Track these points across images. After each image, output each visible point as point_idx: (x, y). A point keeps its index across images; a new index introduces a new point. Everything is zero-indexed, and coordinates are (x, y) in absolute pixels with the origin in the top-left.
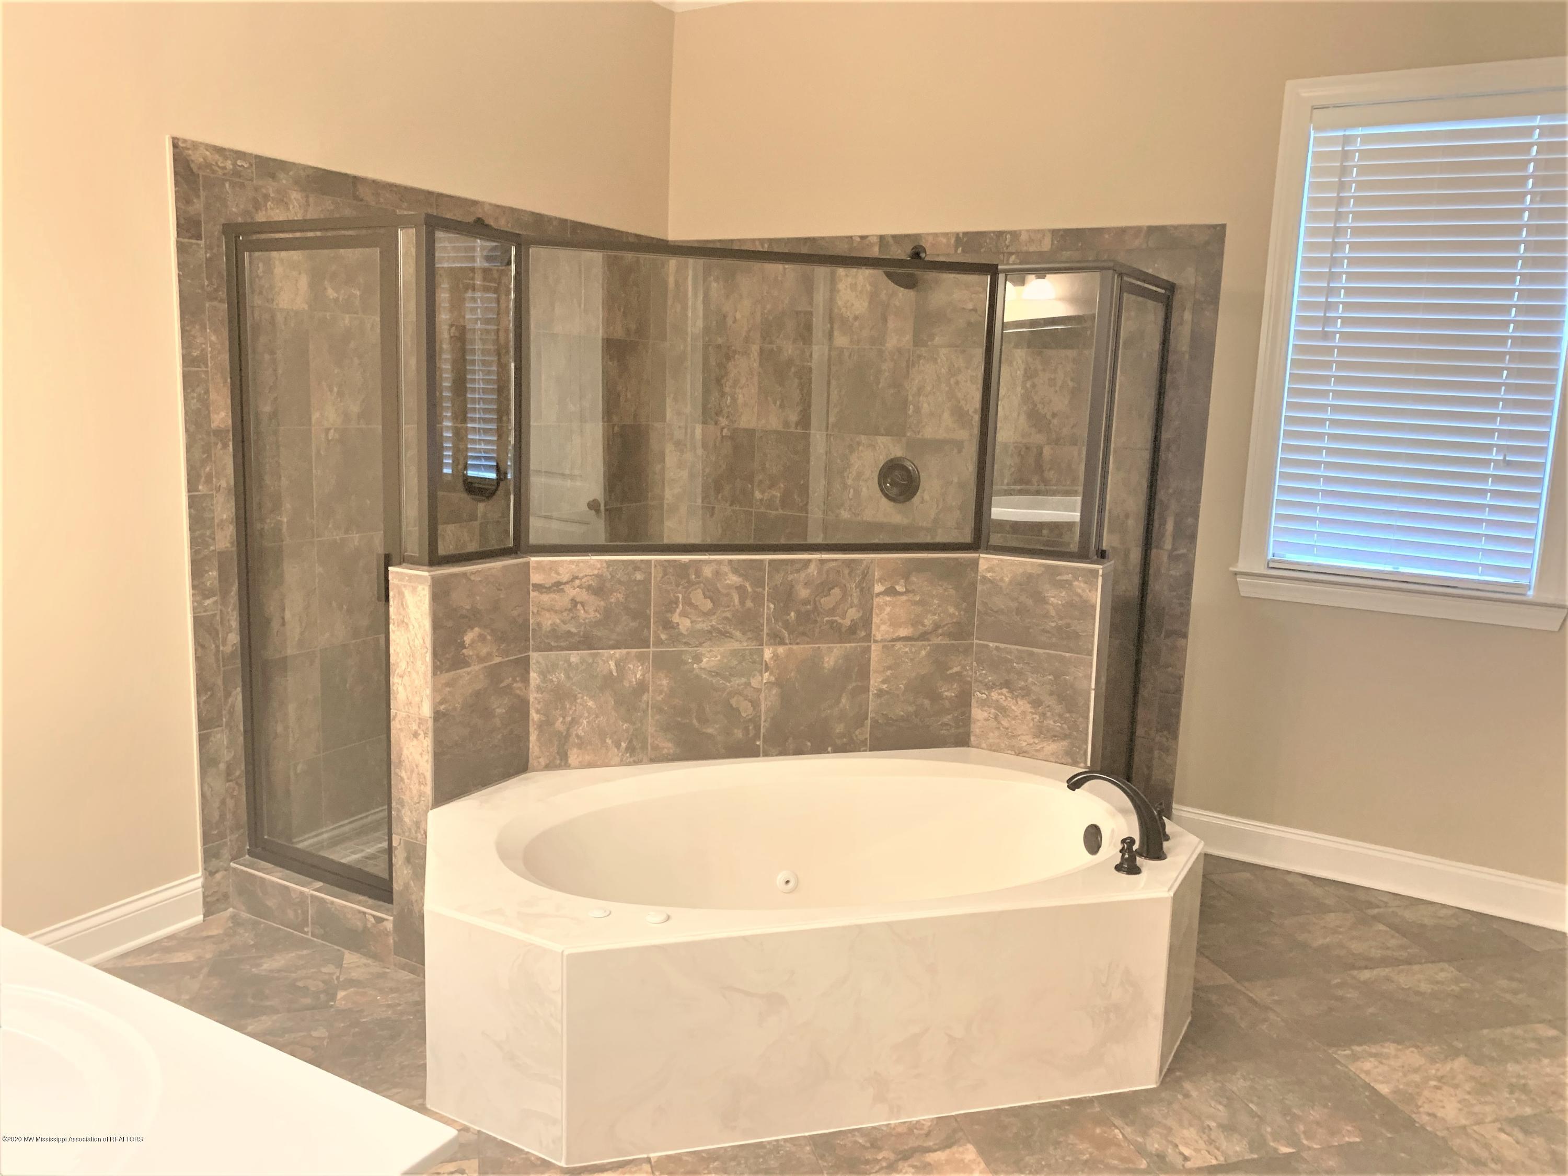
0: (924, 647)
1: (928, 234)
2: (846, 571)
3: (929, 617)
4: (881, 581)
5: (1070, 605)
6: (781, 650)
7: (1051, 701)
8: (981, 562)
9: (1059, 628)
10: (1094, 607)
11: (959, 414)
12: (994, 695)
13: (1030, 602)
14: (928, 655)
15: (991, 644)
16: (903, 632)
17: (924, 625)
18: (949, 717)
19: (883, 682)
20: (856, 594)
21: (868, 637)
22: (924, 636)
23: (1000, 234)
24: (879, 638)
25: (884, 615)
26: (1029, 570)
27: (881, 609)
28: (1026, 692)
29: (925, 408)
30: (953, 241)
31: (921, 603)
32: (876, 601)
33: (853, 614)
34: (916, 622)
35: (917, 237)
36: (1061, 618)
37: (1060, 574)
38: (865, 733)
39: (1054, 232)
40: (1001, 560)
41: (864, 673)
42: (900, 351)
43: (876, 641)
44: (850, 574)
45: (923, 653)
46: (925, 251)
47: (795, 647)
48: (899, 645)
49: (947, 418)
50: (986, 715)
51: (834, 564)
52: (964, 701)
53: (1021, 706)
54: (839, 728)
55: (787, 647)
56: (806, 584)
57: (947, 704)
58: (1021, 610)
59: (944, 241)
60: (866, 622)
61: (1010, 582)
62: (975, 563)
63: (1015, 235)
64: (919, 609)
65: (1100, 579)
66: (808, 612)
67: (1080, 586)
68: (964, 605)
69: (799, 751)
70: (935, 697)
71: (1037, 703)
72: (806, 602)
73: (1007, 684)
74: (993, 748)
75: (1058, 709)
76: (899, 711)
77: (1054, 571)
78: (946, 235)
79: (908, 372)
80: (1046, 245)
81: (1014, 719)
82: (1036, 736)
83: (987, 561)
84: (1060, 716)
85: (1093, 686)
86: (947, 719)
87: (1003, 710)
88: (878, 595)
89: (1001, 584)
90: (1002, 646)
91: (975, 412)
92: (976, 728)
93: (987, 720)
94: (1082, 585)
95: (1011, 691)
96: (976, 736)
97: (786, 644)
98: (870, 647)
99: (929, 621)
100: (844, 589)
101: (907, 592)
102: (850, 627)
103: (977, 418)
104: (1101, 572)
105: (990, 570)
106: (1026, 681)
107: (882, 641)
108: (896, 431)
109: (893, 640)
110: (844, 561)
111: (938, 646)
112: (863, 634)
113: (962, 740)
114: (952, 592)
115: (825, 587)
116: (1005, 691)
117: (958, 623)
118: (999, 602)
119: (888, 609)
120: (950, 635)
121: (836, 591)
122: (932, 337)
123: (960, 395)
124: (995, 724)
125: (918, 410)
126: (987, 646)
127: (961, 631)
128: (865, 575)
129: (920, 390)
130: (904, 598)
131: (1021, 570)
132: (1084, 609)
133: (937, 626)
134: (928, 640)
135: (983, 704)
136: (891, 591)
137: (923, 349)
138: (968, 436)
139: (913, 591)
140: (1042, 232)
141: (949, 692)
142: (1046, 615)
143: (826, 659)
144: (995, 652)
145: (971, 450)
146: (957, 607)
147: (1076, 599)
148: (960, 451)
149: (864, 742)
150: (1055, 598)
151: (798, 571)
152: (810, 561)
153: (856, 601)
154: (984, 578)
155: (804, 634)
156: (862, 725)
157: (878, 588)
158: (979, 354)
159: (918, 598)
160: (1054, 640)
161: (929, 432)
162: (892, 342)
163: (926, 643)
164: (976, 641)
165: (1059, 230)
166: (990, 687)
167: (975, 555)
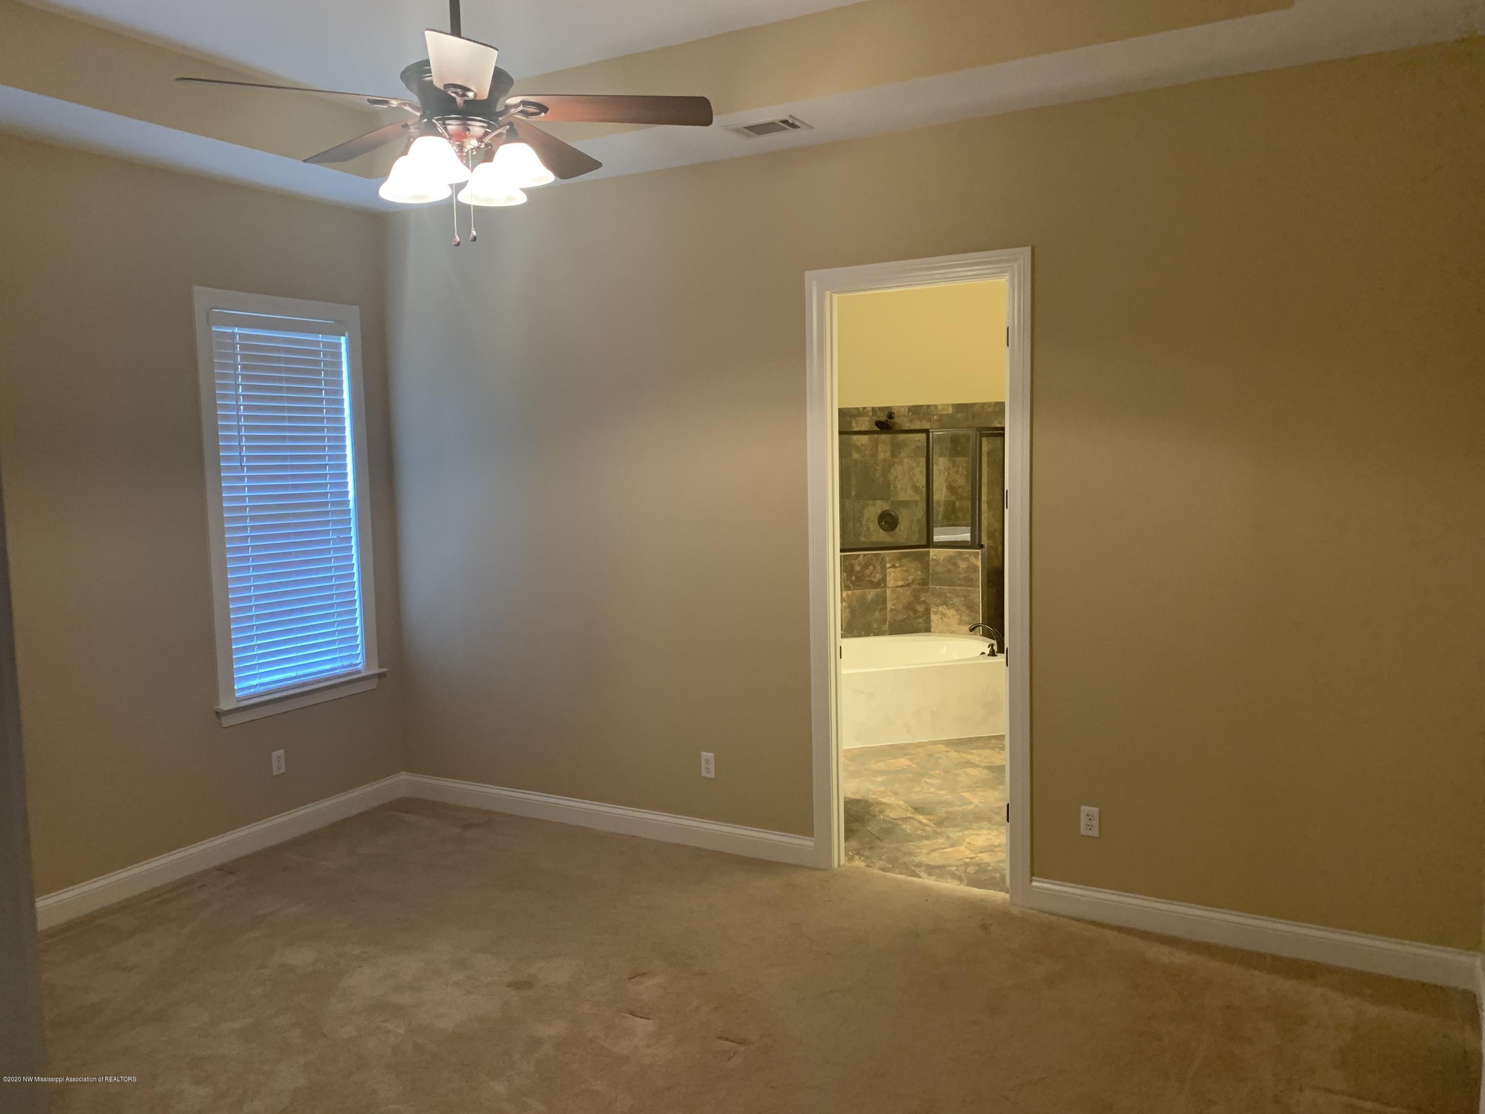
0: (908, 590)
1: (895, 406)
2: (875, 558)
3: (910, 576)
4: (890, 562)
5: (968, 567)
6: (850, 592)
7: (963, 609)
8: (931, 552)
9: (965, 577)
10: (979, 567)
11: (915, 488)
12: (940, 609)
13: (952, 568)
14: (911, 593)
15: (937, 587)
16: (900, 583)
17: (908, 580)
18: (922, 619)
19: (892, 605)
20: (879, 567)
21: (885, 586)
22: (908, 585)
23: (929, 406)
24: (889, 586)
25: (891, 577)
26: (951, 554)
27: (890, 574)
28: (953, 606)
29: (899, 486)
30: (907, 410)
31: (906, 571)
32: (888, 570)
33: (878, 576)
34: (905, 579)
35: (891, 408)
36: (965, 573)
37: (964, 555)
38: (886, 627)
39: (953, 405)
40: (940, 551)
41: (884, 601)
42: (885, 460)
43: (888, 588)
44: (876, 559)
45: (909, 592)
46: (894, 414)
47: (855, 591)
48: (898, 589)
49: (910, 492)
50: (937, 618)
51: (868, 556)
52: (927, 612)
53: (951, 612)
54: (875, 626)
55: (852, 591)
56: (859, 564)
57: (920, 614)
58: (949, 571)
59: (903, 410)
60: (884, 579)
61: (943, 560)
62: (928, 553)
63: (936, 406)
64: (906, 574)
65: (980, 556)
66: (860, 576)
67: (972, 559)
68: (925, 571)
69: (859, 636)
70: (915, 611)
71: (958, 610)
72: (859, 572)
73: (945, 603)
74: (942, 632)
75: (967, 611)
76: (900, 617)
77: (961, 553)
78: (903, 407)
79: (889, 469)
80: (950, 411)
81: (949, 618)
82: (958, 624)
83: (933, 552)
84: (968, 615)
85: (981, 600)
86: (921, 620)
87: (943, 615)
88: (889, 568)
89: (940, 561)
90: (942, 587)
91: (923, 487)
92: (933, 624)
93: (937, 620)
94: (973, 559)
95: (947, 606)
96: (933, 628)
97: (851, 590)
98: (886, 590)
99: (910, 578)
100: (874, 566)
101: (901, 566)
102: (878, 582)
103: (924, 490)
104: (980, 553)
105: (934, 555)
106: (953, 601)
107: (891, 588)
108: (885, 497)
109: (896, 587)
110: (873, 554)
111: (914, 589)
112: (883, 585)
113: (928, 630)
114: (919, 565)
115: (866, 566)
116: (944, 606)
117: (922, 579)
118: (939, 569)
119: (893, 574)
120: (919, 584)
121: (871, 567)
122: (900, 453)
123: (915, 480)
124: (941, 621)
125: (895, 487)
126: (936, 588)
127: (924, 582)
128: (883, 560)
129: (896, 477)
130: (899, 569)
131: (948, 554)
132: (974, 569)
133: (913, 581)
134: (910, 586)
135: (936, 613)
136: (893, 566)
137: (896, 459)
138: (921, 499)
139: (903, 566)
140: (947, 405)
141: (920, 609)
142: (959, 573)
143: (868, 596)
144: (939, 590)
145: (922, 505)
146: (922, 572)
147: (971, 564)
148: (916, 506)
149: (886, 631)
150: (963, 565)
151: (855, 559)
152: (859, 555)
153: (879, 571)
154: (933, 559)
155: (858, 586)
156: (885, 624)
157: (888, 565)
158: (923, 460)
159: (905, 569)
160: (963, 582)
161: (902, 497)
162: (881, 456)
163: (909, 588)
164: (931, 586)
165: (956, 404)
166: (938, 605)
167: (928, 549)
